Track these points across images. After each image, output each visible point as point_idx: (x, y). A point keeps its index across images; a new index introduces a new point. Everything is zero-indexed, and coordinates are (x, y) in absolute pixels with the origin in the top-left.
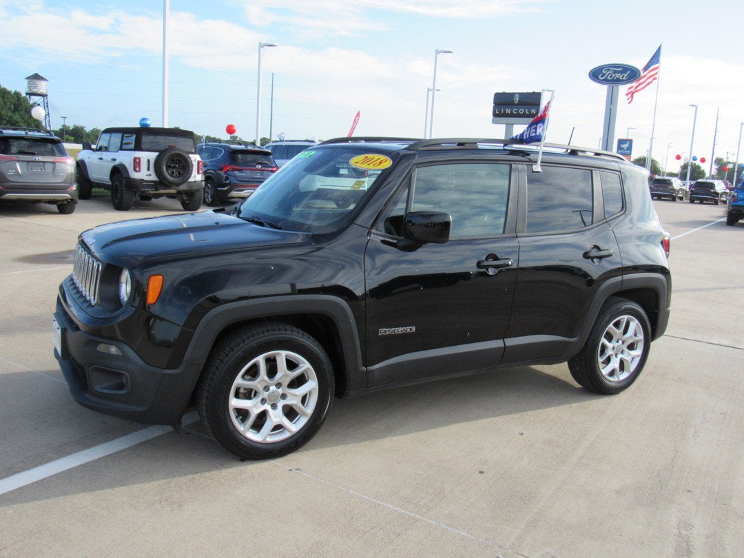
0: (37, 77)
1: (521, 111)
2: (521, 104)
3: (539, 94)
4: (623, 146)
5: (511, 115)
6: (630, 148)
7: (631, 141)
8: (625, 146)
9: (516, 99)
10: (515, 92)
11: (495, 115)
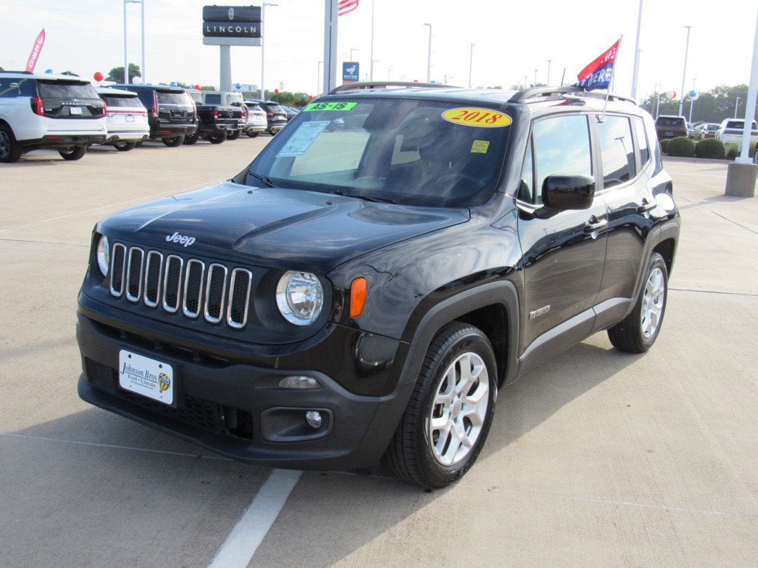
1: (238, 29)
2: (238, 20)
3: (259, 9)
4: (348, 70)
5: (226, 34)
6: (357, 73)
7: (357, 65)
8: (351, 70)
9: (231, 15)
10: (228, 5)
11: (206, 34)
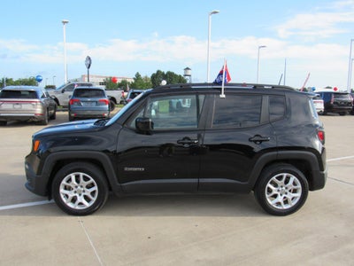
0: (188, 69)
